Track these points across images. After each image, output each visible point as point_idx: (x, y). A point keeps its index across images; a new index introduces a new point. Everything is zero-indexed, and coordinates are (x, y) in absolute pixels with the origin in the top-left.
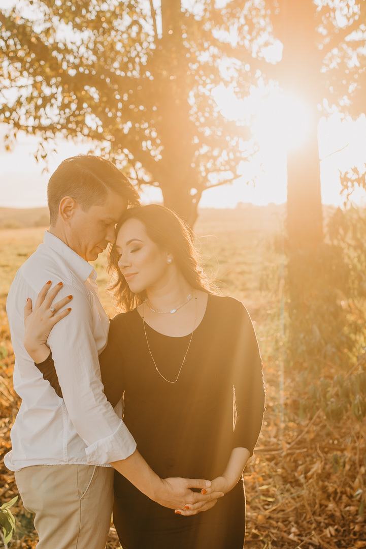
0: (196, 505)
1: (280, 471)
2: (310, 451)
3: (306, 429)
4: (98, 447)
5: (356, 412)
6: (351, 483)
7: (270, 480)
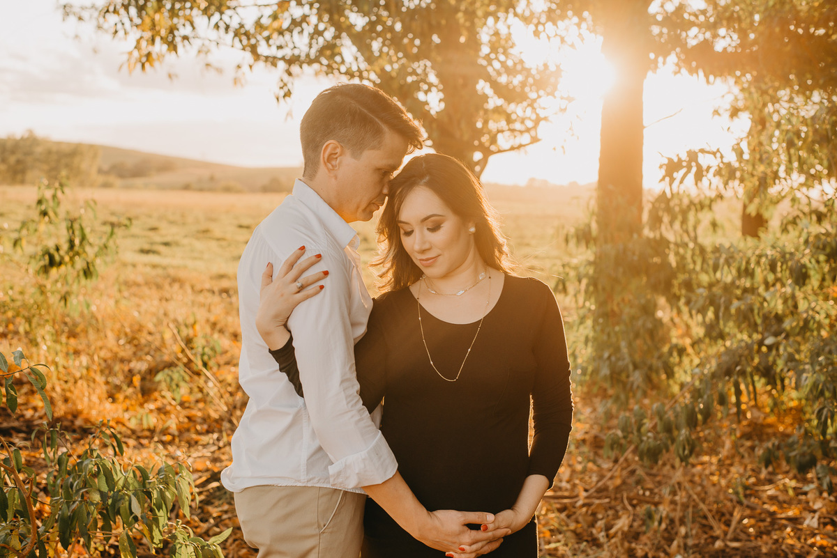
0: (474, 547)
1: (573, 526)
2: (613, 503)
3: (609, 475)
4: (346, 465)
5: (681, 452)
6: (666, 547)
7: (560, 537)
